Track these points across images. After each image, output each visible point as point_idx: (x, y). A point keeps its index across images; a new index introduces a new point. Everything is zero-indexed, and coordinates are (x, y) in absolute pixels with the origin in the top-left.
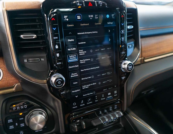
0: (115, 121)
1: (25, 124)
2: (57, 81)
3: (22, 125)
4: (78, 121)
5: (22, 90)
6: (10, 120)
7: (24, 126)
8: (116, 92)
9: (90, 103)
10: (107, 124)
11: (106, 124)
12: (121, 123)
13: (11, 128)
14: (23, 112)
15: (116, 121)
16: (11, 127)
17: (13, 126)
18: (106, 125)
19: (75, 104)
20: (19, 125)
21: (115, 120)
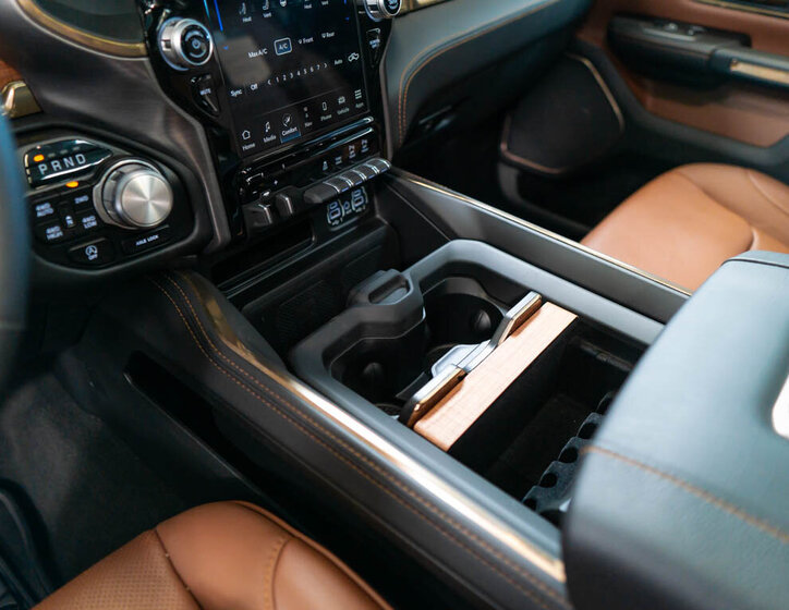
0: (360, 210)
1: (98, 218)
2: (189, 35)
3: (90, 222)
4: (267, 194)
5: (39, 110)
6: (43, 207)
7: (94, 224)
8: (358, 94)
9: (292, 130)
10: (340, 223)
11: (337, 222)
12: (378, 216)
13: (53, 236)
14: (79, 179)
15: (363, 211)
16: (54, 233)
17: (57, 228)
18: (336, 225)
19: (246, 135)
20: (78, 221)
21: (361, 206)
